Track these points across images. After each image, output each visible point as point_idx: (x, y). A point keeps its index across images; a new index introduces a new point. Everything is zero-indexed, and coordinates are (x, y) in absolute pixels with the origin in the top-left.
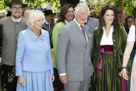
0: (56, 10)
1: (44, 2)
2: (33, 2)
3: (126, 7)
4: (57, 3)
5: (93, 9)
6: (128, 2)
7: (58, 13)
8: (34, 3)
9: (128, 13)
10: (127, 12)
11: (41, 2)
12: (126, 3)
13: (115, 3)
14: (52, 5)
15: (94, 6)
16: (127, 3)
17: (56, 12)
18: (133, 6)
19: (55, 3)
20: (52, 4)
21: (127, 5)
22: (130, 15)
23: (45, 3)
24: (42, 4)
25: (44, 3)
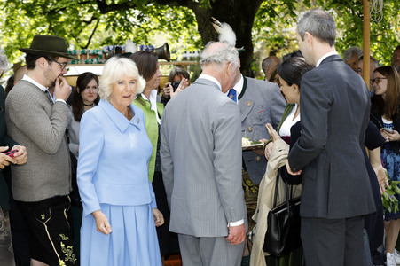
0: (188, 51)
1: (155, 29)
2: (128, 31)
3: (376, 44)
4: (190, 33)
5: (287, 48)
6: (382, 30)
7: (192, 59)
8: (131, 32)
9: (382, 58)
10: (378, 55)
11: (148, 30)
12: (375, 32)
13: (346, 33)
14: (177, 38)
15: (289, 41)
16: (379, 32)
17: (188, 55)
18: (395, 41)
19: (185, 34)
20: (177, 34)
21: (379, 38)
22: (387, 64)
23: (158, 31)
24: (150, 33)
25: (154, 31)
